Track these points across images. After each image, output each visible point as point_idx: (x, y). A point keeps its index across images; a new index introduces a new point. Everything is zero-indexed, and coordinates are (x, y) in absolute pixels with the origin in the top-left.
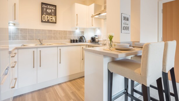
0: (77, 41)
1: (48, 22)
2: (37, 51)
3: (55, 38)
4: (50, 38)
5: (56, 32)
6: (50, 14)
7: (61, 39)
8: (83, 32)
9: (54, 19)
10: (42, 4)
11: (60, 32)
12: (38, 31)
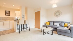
0: (16, 20)
1: (7, 15)
2: (4, 22)
3: (9, 19)
4: (8, 19)
5: (9, 18)
6: (8, 13)
7: (11, 19)
8: (18, 18)
9: (9, 14)
10: (6, 11)
11: (11, 18)
12: (4, 18)
